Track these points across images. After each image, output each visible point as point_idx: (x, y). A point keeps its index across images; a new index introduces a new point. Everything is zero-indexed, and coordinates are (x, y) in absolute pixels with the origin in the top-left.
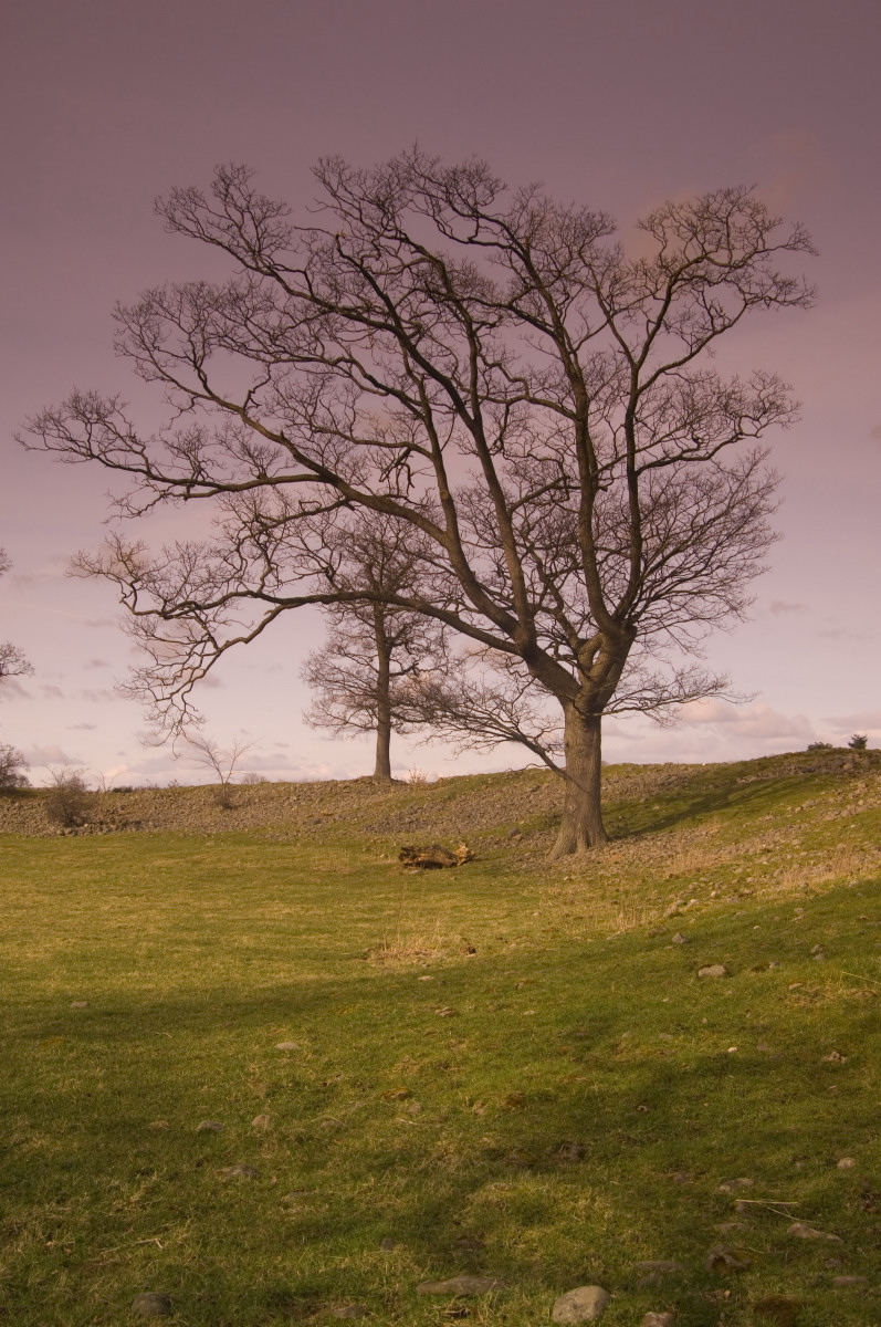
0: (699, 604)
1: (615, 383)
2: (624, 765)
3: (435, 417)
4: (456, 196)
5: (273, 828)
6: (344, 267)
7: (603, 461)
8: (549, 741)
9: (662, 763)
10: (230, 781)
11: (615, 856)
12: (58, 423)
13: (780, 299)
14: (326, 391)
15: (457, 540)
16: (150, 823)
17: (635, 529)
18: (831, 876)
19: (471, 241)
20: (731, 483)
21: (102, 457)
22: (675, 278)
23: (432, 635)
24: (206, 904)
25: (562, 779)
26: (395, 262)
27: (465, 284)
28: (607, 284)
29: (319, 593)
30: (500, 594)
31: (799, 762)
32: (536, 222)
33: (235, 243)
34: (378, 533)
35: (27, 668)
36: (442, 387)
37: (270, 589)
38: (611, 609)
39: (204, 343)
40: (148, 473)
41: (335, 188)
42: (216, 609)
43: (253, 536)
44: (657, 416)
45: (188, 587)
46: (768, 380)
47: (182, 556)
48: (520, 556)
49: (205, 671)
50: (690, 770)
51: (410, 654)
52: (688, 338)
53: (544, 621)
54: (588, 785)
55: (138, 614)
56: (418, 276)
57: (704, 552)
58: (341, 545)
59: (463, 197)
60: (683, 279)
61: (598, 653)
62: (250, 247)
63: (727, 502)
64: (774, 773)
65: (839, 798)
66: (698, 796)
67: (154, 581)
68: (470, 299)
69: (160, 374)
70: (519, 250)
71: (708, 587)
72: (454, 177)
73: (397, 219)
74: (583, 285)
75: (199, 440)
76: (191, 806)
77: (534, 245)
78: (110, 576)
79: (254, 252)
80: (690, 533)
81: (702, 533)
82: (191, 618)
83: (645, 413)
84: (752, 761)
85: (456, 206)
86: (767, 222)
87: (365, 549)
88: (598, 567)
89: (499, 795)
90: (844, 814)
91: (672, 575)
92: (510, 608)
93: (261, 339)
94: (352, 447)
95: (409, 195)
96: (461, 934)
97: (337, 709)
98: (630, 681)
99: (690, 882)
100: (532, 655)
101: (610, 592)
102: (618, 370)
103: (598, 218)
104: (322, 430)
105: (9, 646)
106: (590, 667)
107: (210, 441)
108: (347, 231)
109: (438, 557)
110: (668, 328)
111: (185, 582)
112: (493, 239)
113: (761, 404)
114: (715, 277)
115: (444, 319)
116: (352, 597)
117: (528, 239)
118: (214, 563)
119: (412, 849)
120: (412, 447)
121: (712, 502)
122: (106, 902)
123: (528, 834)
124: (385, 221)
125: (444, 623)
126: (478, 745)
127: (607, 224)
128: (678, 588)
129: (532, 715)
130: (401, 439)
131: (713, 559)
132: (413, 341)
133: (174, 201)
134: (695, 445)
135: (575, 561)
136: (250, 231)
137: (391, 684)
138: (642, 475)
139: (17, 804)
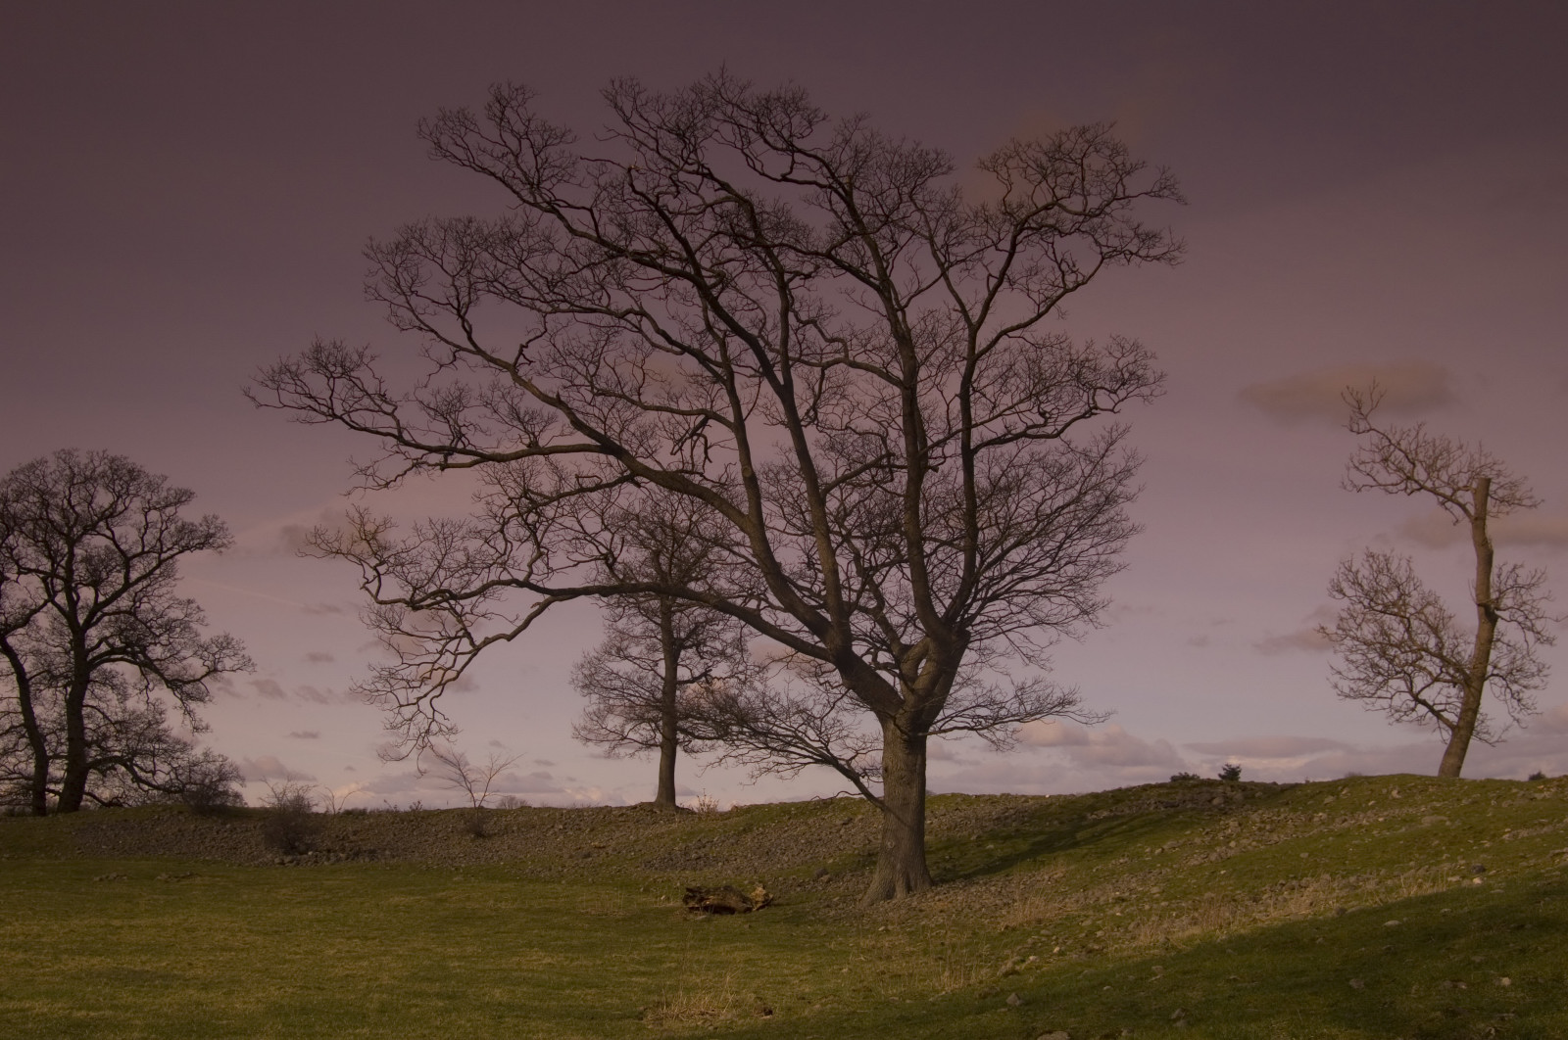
0: (1045, 606)
1: (949, 346)
2: (953, 795)
3: (739, 381)
4: (769, 127)
5: (533, 861)
6: (636, 205)
7: (933, 437)
8: (864, 764)
9: (998, 794)
10: (484, 805)
11: (940, 904)
12: (295, 376)
13: (1141, 253)
14: (611, 347)
15: (761, 526)
16: (387, 852)
17: (971, 517)
18: (1196, 930)
19: (784, 178)
20: (1083, 465)
21: (346, 417)
22: (1020, 227)
23: (729, 636)
24: (450, 951)
25: (878, 810)
26: (697, 201)
27: (777, 228)
28: (942, 231)
29: (597, 584)
30: (810, 590)
31: (1160, 795)
32: (860, 158)
33: (511, 174)
34: (668, 515)
35: (247, 664)
36: (747, 346)
37: (538, 578)
38: (940, 610)
39: (470, 288)
40: (399, 438)
41: (628, 114)
42: (474, 599)
43: (520, 514)
44: (997, 386)
45: (442, 573)
46: (1127, 347)
47: (436, 536)
48: (834, 545)
49: (459, 673)
50: (1031, 802)
51: (702, 658)
52: (1035, 296)
53: (861, 623)
54: (909, 817)
55: (382, 603)
56: (722, 218)
57: (1050, 545)
58: (624, 528)
59: (777, 127)
60: (1028, 228)
61: (923, 664)
62: (527, 179)
63: (1078, 487)
64: (1130, 808)
65: (1207, 839)
66: (1041, 833)
67: (402, 565)
68: (781, 245)
69: (418, 323)
70: (840, 190)
71: (1054, 587)
72: (766, 105)
73: (699, 151)
74: (914, 232)
75: (460, 401)
76: (437, 833)
77: (857, 184)
78: (350, 557)
79: (532, 184)
80: (1035, 522)
81: (1049, 523)
82: (445, 609)
83: (984, 381)
84: (1105, 793)
85: (768, 137)
86: (1128, 166)
87: (652, 533)
88: (925, 560)
89: (803, 828)
90: (1213, 857)
91: (1013, 571)
92: (821, 607)
93: (537, 286)
94: (640, 414)
95: (714, 124)
96: (755, 993)
97: (614, 722)
98: (961, 694)
99: (1029, 935)
100: (847, 663)
101: (939, 590)
102: (953, 331)
103: (933, 156)
104: (604, 393)
105: (226, 637)
106: (915, 678)
107: (473, 402)
108: (641, 165)
109: (738, 544)
110: (1012, 283)
111: (439, 567)
112: (811, 177)
113: (1119, 374)
114: (1067, 226)
115: (751, 268)
116: (636, 589)
117: (850, 178)
118: (474, 545)
119: (698, 890)
120: (709, 415)
121: (1061, 487)
122: (332, 946)
123: (837, 875)
124: (685, 155)
125: (743, 623)
126: (781, 768)
127: (943, 164)
128: (1019, 587)
129: (845, 733)
130: (698, 405)
131: (1061, 554)
132: (714, 293)
133: (441, 123)
134: (1041, 421)
135: (898, 552)
136: (528, 160)
137: (678, 693)
138: (979, 454)
139: (228, 826)
